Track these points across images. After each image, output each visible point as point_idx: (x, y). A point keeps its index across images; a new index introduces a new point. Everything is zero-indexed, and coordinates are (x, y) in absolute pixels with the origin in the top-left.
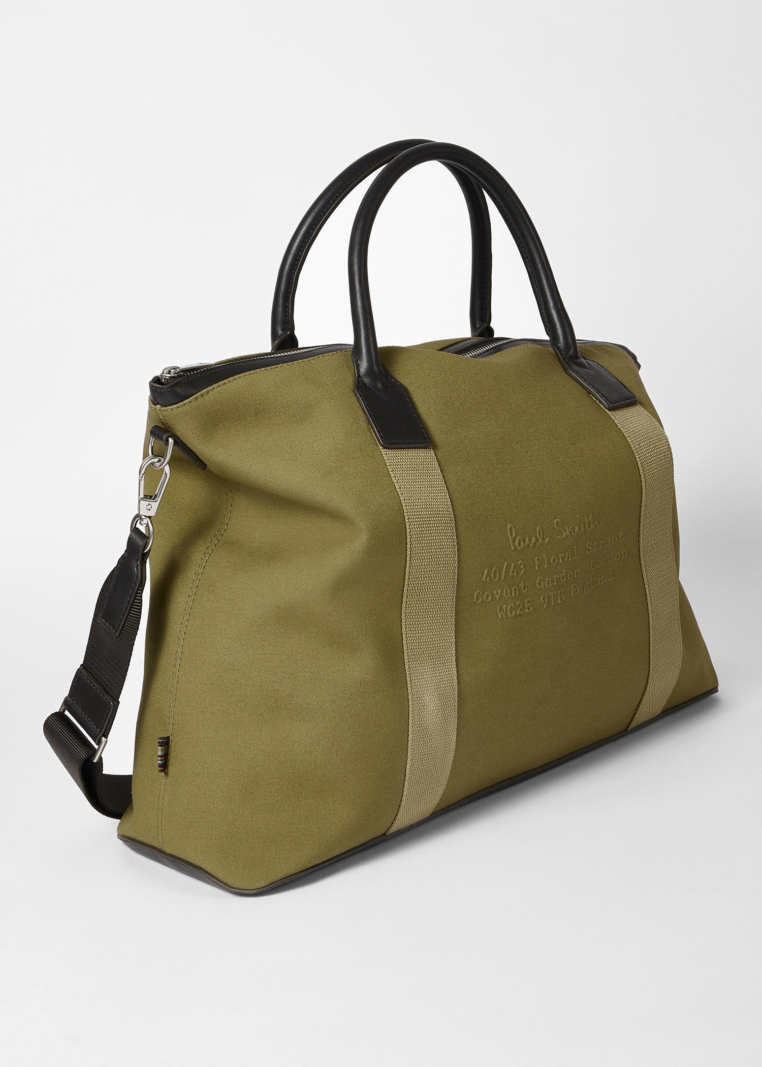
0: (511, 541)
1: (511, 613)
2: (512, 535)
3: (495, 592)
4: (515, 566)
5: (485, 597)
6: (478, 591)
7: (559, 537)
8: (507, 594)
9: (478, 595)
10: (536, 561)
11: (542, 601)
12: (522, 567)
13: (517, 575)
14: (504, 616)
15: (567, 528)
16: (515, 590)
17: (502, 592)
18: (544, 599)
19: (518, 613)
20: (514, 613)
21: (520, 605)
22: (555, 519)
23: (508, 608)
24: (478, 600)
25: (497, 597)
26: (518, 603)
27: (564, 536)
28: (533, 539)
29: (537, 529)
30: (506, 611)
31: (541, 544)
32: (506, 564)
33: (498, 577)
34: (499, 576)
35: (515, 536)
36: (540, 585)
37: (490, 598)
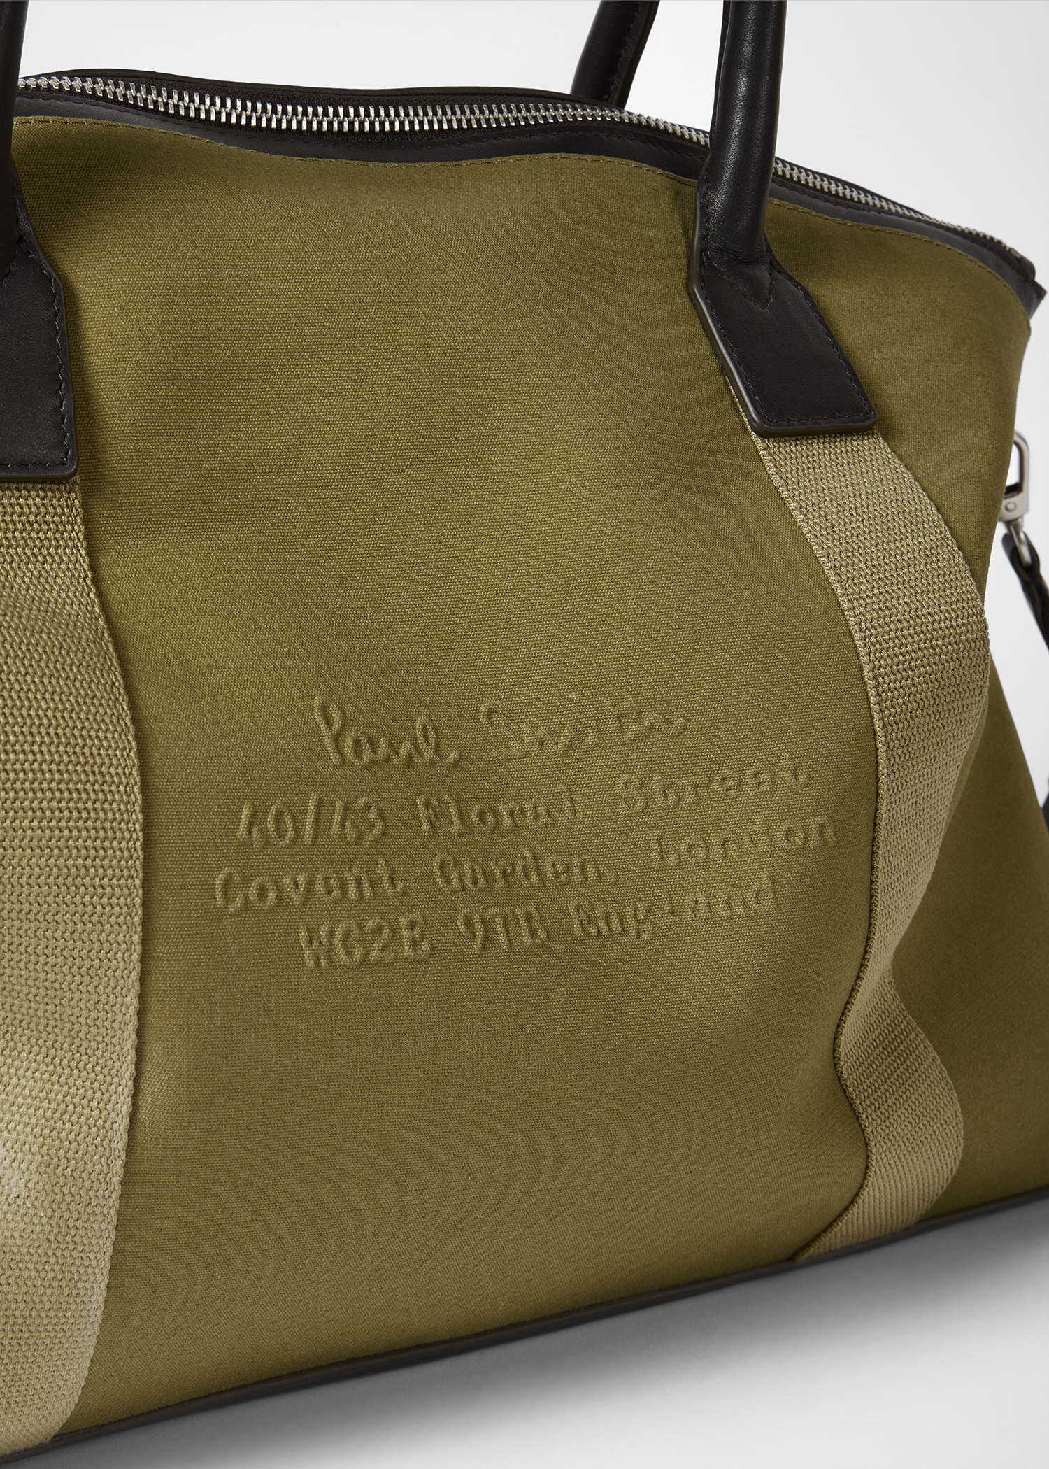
0: (327, 740)
1: (349, 953)
2: (329, 724)
3: (287, 880)
4: (346, 809)
5: (252, 893)
6: (227, 870)
7: (494, 753)
8: (330, 892)
9: (227, 882)
10: (421, 809)
11: (462, 928)
12: (373, 814)
13: (359, 838)
14: (323, 962)
15: (526, 731)
16: (358, 882)
17: (311, 883)
18: (468, 921)
19: (374, 954)
20: (358, 955)
21: (379, 929)
22: (483, 699)
23: (339, 933)
24: (228, 899)
25: (295, 897)
26: (371, 924)
27: (517, 751)
28: (405, 748)
29: (418, 724)
30: (331, 947)
31: (432, 763)
32: (313, 798)
33: (290, 833)
34: (296, 829)
35: (343, 726)
36: (446, 878)
37: (272, 896)
